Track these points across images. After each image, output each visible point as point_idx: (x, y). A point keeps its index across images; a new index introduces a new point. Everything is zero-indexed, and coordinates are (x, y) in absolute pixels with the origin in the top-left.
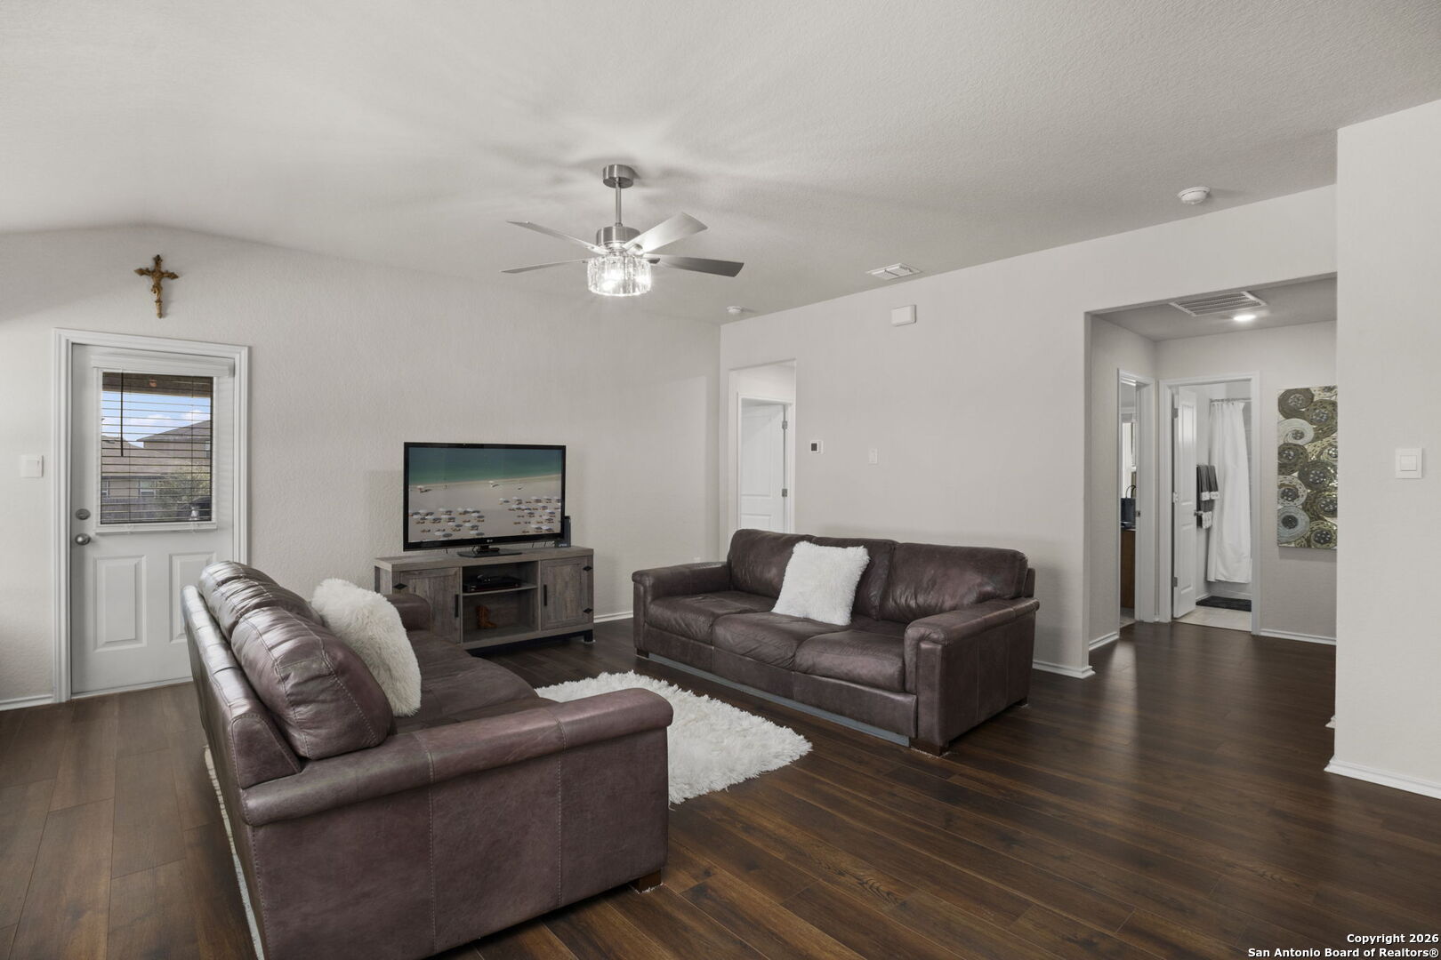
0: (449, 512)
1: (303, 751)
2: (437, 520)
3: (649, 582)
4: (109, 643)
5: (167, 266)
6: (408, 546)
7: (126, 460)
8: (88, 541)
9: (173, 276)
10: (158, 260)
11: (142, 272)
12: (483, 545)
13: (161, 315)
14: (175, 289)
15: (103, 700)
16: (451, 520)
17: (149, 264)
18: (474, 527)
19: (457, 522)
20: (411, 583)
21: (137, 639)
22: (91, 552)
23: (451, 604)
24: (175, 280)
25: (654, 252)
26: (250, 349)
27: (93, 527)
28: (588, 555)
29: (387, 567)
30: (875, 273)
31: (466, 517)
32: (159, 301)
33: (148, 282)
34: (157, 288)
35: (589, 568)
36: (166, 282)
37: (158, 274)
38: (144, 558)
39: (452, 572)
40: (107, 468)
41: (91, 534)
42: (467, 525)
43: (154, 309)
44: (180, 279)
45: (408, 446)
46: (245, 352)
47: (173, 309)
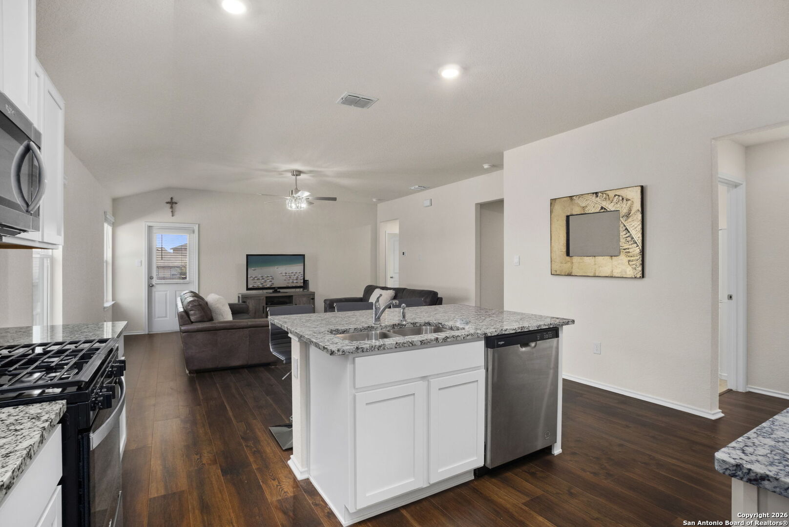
0: (262, 277)
1: (192, 320)
2: (258, 279)
3: (328, 302)
4: (159, 317)
5: (174, 200)
6: (248, 289)
7: (163, 261)
8: (153, 286)
9: (176, 203)
10: (172, 198)
11: (167, 203)
12: (275, 290)
13: (173, 216)
14: (176, 207)
15: (157, 334)
16: (263, 279)
17: (169, 200)
18: (270, 281)
19: (265, 280)
20: (248, 301)
21: (166, 317)
22: (154, 289)
23: (261, 309)
24: (177, 205)
25: (307, 196)
26: (199, 225)
27: (154, 281)
28: (313, 294)
29: (240, 296)
30: (413, 188)
31: (268, 278)
32: (172, 212)
33: (169, 206)
34: (172, 207)
35: (313, 299)
36: (174, 205)
37: (172, 203)
38: (168, 292)
39: (262, 298)
40: (158, 264)
41: (154, 284)
42: (268, 280)
43: (171, 214)
44: (178, 204)
45: (247, 256)
46: (197, 226)
47: (176, 213)
